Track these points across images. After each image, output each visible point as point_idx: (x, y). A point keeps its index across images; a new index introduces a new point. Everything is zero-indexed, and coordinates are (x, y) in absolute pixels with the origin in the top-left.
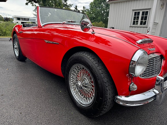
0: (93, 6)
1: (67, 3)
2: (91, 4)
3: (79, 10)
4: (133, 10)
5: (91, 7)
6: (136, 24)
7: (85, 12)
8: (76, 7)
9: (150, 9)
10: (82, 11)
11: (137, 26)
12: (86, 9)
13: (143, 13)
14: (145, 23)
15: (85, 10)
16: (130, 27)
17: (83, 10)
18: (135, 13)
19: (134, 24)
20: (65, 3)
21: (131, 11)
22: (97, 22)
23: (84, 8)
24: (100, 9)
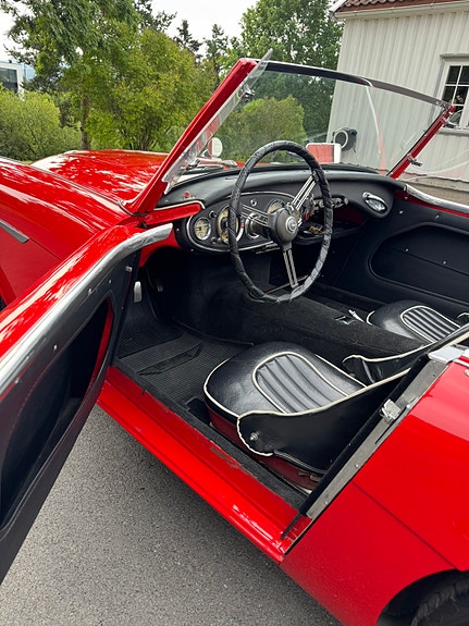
0: (258, 25)
1: (148, 8)
2: (248, 18)
4: (446, 58)
5: (249, 28)
7: (222, 52)
8: (185, 25)
10: (209, 43)
11: (456, 131)
12: (223, 37)
15: (220, 42)
17: (211, 39)
18: (454, 70)
20: (142, 7)
21: (437, 63)
22: (273, 99)
23: (216, 30)
24: (283, 40)
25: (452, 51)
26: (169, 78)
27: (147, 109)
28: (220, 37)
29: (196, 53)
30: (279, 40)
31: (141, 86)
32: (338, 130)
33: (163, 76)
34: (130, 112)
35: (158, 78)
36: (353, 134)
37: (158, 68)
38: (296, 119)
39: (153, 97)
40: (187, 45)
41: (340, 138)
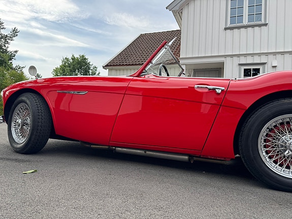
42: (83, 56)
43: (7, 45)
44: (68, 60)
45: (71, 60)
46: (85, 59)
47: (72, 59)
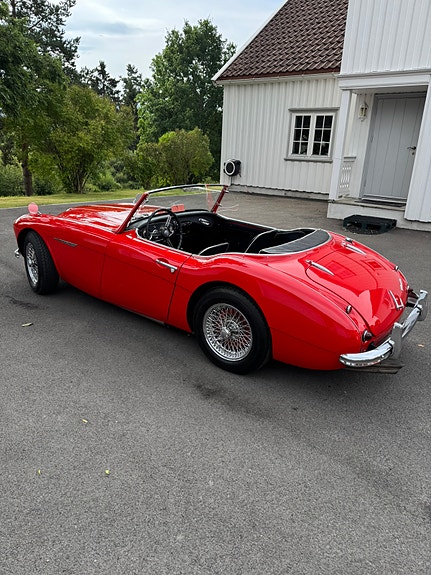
0: (166, 69)
2: (157, 62)
3: (112, 77)
4: (292, 111)
5: (159, 71)
6: (302, 153)
7: (137, 88)
8: (103, 65)
9: (336, 110)
10: (125, 80)
11: (306, 158)
12: (137, 74)
13: (319, 119)
14: (325, 151)
15: (135, 79)
16: (286, 160)
17: (127, 77)
18: (299, 119)
19: (296, 151)
20: (67, 64)
21: (288, 114)
22: (183, 131)
23: (131, 70)
24: (189, 80)
25: (296, 106)
26: (98, 124)
27: (80, 149)
28: (135, 76)
29: (114, 90)
30: (185, 79)
31: (74, 132)
32: (229, 161)
33: (92, 122)
34: (66, 152)
35: (87, 124)
36: (238, 164)
37: (87, 116)
38: (203, 146)
39: (85, 139)
40: (106, 83)
41: (229, 167)
42: (206, 23)
43: (61, 27)
44: (177, 37)
45: (184, 36)
46: (212, 29)
47: (185, 32)
